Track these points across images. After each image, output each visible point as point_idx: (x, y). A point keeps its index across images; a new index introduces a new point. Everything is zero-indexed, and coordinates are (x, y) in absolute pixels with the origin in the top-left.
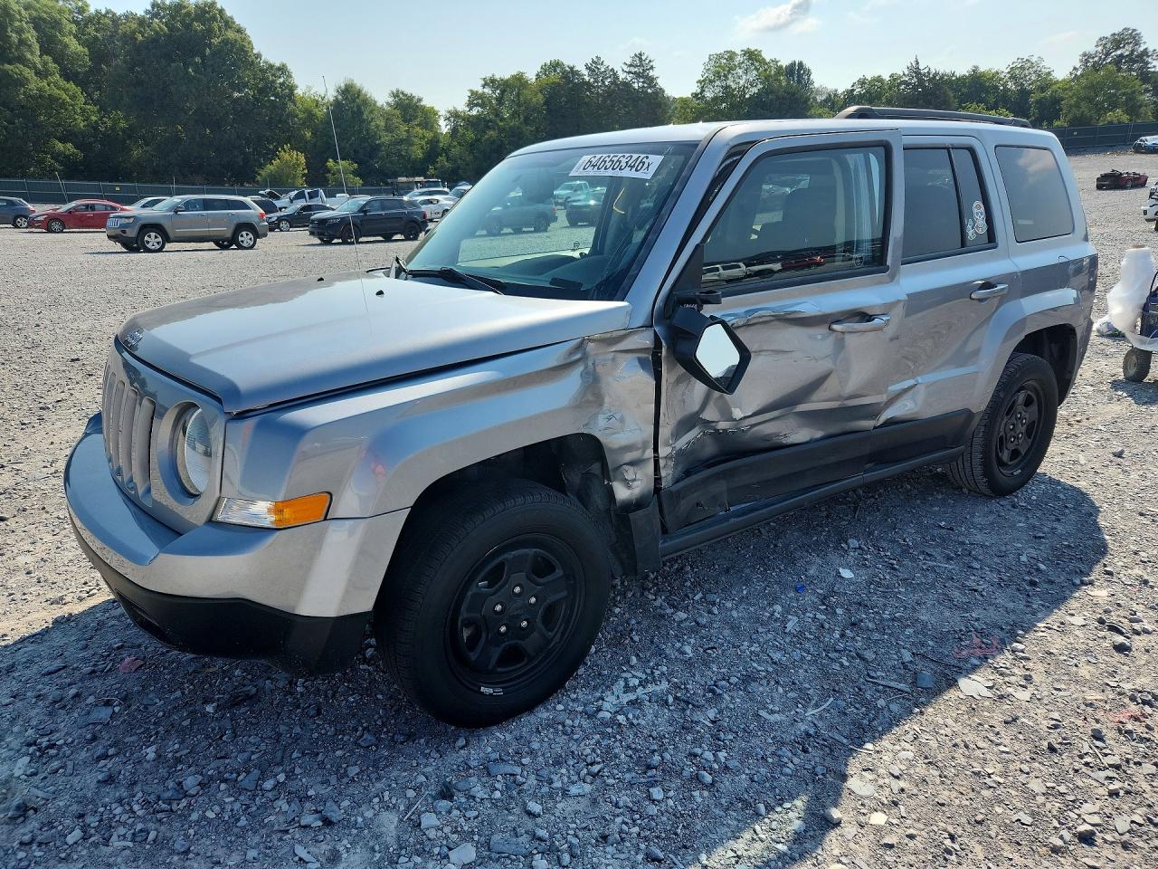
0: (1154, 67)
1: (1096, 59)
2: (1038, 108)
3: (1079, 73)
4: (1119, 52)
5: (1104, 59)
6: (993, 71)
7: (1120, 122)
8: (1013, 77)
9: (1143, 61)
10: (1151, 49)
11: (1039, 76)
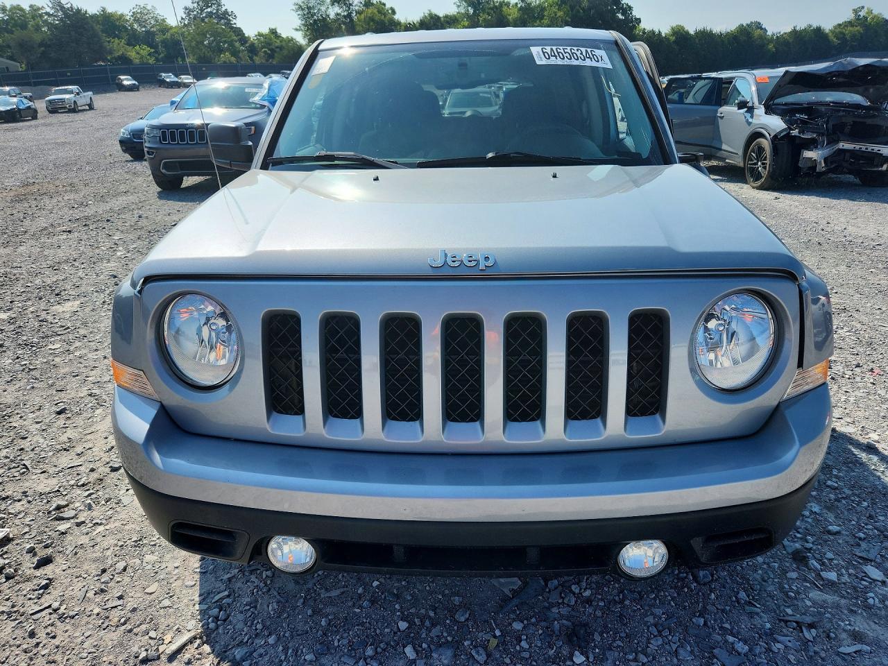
0: (235, 24)
1: (195, 13)
2: (164, 47)
3: (186, 22)
4: (209, 10)
5: (201, 14)
6: (119, 13)
7: (231, 63)
8: (137, 20)
9: (227, 19)
10: (229, 10)
11: (157, 21)
